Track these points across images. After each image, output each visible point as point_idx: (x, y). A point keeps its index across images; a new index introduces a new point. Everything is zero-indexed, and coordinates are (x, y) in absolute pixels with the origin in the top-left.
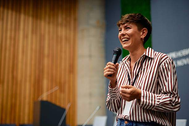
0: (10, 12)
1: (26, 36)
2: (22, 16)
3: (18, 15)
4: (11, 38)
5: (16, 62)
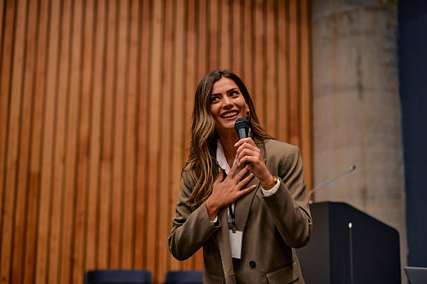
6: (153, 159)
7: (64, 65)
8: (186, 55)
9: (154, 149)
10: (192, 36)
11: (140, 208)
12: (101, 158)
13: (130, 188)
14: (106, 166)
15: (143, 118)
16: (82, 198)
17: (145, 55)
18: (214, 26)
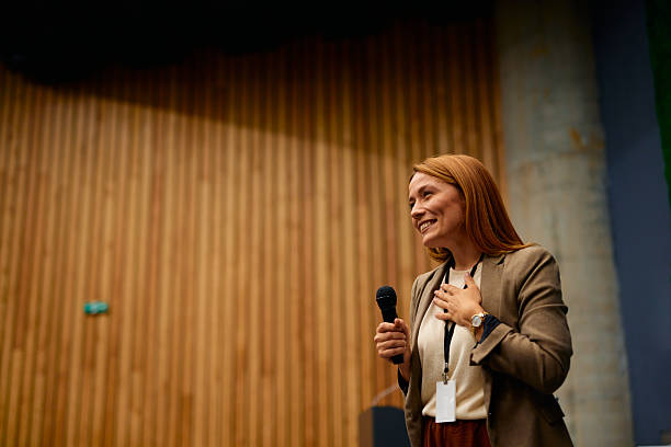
0: (282, 140)
1: (335, 214)
2: (321, 149)
3: (307, 144)
4: (289, 224)
5: (308, 301)
6: (323, 369)
7: (216, 262)
8: (357, 235)
9: (323, 355)
10: (363, 209)
11: (309, 432)
12: (262, 371)
13: (296, 406)
14: (267, 381)
15: (308, 319)
16: (240, 424)
17: (308, 239)
18: (389, 195)
